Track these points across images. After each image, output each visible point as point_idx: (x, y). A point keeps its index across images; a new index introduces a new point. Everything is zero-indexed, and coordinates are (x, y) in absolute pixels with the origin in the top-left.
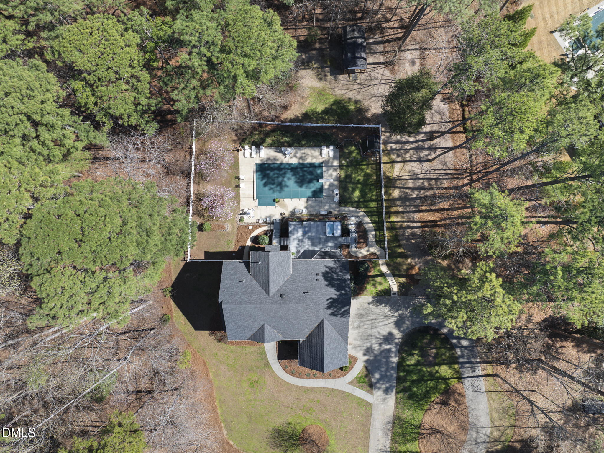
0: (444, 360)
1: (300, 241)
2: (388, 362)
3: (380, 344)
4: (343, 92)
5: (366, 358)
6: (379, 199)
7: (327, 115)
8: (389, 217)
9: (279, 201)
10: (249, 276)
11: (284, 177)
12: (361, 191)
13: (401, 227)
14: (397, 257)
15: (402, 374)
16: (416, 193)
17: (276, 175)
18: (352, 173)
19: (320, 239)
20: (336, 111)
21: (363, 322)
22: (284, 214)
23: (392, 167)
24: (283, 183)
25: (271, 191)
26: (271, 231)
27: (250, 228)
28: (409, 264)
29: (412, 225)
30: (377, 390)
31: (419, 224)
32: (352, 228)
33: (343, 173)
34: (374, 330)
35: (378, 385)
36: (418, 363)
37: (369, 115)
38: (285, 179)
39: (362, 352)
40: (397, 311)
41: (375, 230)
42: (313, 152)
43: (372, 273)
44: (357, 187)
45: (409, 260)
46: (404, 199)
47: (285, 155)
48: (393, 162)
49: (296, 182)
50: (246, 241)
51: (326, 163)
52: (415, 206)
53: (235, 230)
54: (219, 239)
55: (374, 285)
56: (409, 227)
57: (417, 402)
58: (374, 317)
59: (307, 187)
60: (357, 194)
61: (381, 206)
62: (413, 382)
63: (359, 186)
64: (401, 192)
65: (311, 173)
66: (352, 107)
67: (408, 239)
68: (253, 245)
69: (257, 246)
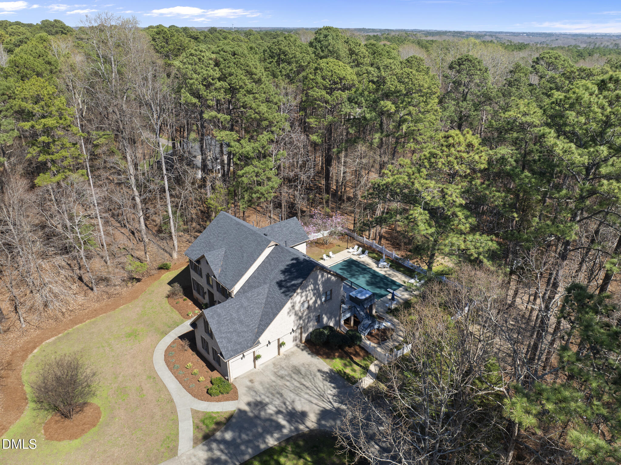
2: (261, 436)
3: (279, 412)
5: (246, 408)
11: (361, 274)
17: (356, 270)
21: (291, 377)
24: (357, 276)
30: (205, 448)
34: (292, 395)
35: (214, 446)
39: (250, 399)
40: (340, 403)
42: (403, 278)
51: (406, 288)
55: (345, 365)
58: (308, 384)
59: (372, 288)
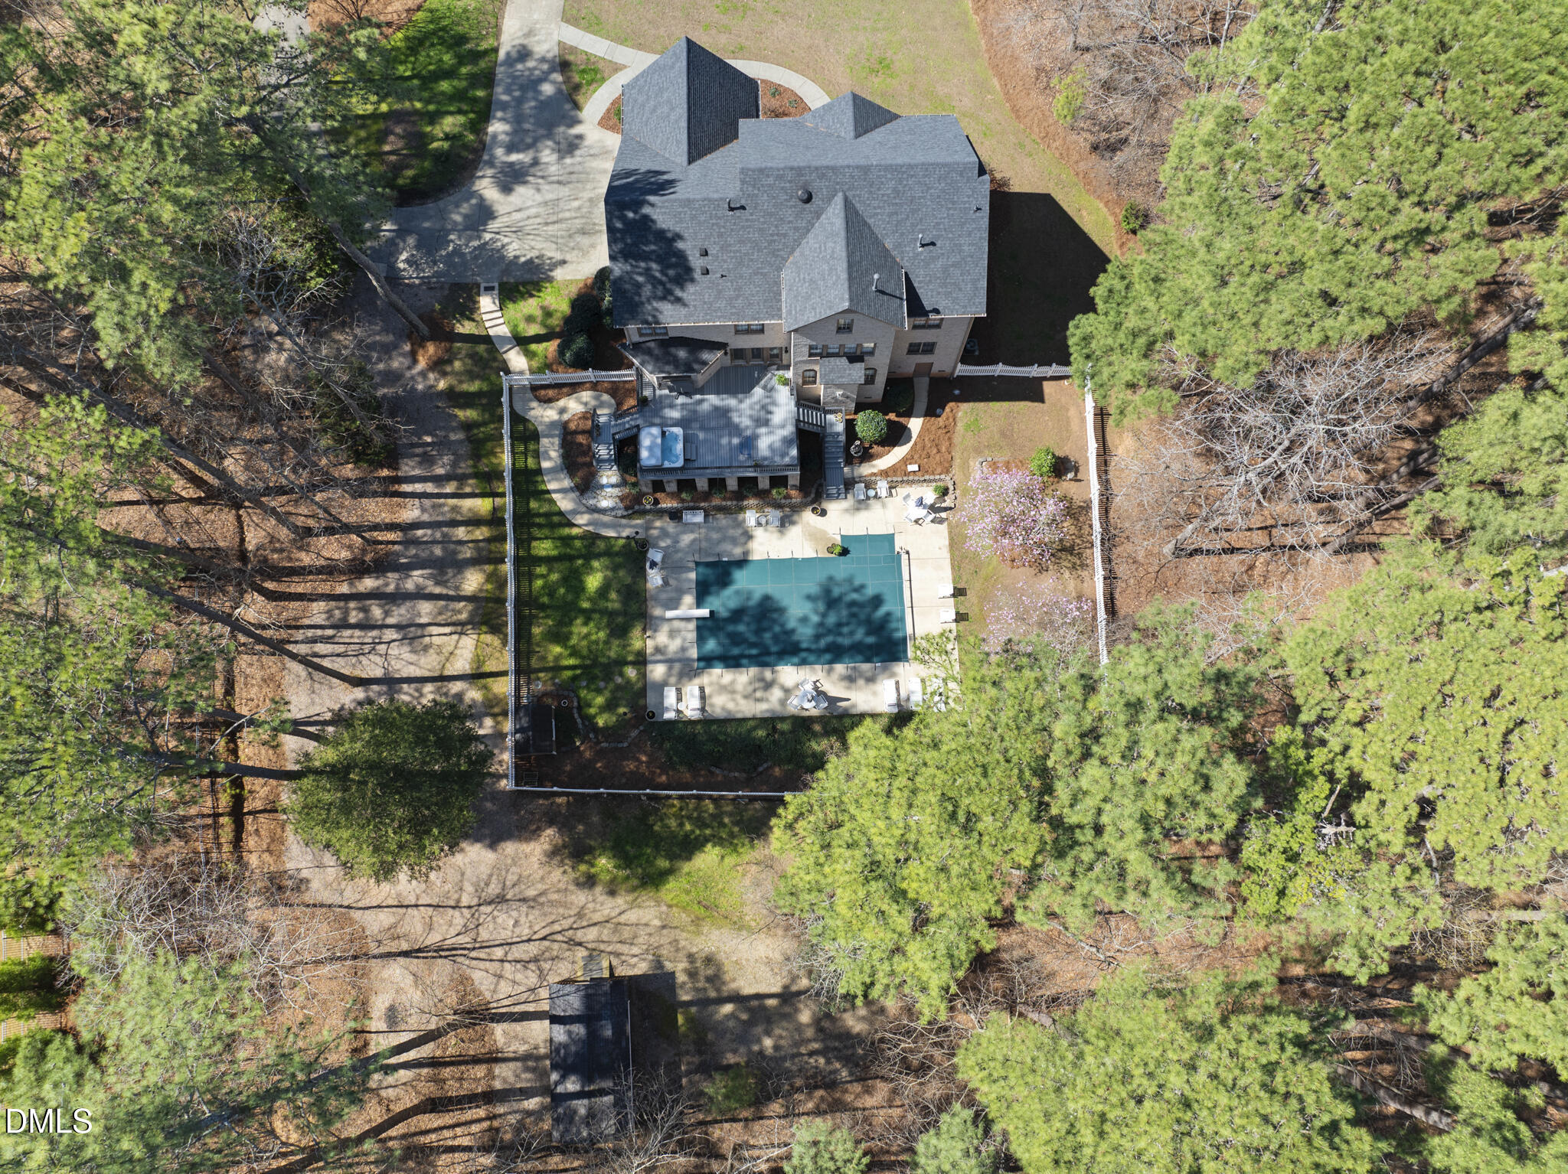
0: (363, 127)
1: (762, 421)
2: (517, 121)
3: (536, 162)
4: (632, 916)
5: (576, 130)
6: (525, 563)
7: (687, 836)
8: (495, 509)
9: (830, 550)
10: (905, 263)
11: (821, 624)
12: (579, 588)
13: (461, 479)
14: (479, 394)
15: (480, 93)
16: (410, 585)
17: (845, 630)
18: (606, 642)
19: (702, 428)
20: (657, 847)
21: (582, 216)
22: (815, 512)
23: (478, 661)
24: (821, 607)
25: (857, 582)
26: (849, 461)
27: (913, 467)
28: (444, 374)
29: (429, 488)
30: (550, 55)
31: (407, 488)
32: (609, 476)
33: (637, 641)
34: (550, 196)
35: (545, 66)
36: (433, 118)
37: (549, 836)
38: (815, 619)
39: (588, 142)
40: (485, 244)
41: (539, 471)
42: (731, 706)
43: (551, 347)
44: (590, 599)
45: (442, 385)
46: (447, 565)
47: (820, 694)
48: (477, 676)
49: (781, 611)
50: (924, 430)
51: (687, 669)
52: (416, 542)
53: (957, 462)
54: (1003, 434)
55: (548, 313)
56: (438, 480)
57: (444, 29)
58: (552, 229)
59: (749, 595)
60: (593, 582)
61: (518, 542)
62: (450, 74)
63: (586, 605)
64: (457, 588)
65: (736, 639)
66: (604, 863)
67: (442, 444)
68: (902, 420)
69: (892, 416)
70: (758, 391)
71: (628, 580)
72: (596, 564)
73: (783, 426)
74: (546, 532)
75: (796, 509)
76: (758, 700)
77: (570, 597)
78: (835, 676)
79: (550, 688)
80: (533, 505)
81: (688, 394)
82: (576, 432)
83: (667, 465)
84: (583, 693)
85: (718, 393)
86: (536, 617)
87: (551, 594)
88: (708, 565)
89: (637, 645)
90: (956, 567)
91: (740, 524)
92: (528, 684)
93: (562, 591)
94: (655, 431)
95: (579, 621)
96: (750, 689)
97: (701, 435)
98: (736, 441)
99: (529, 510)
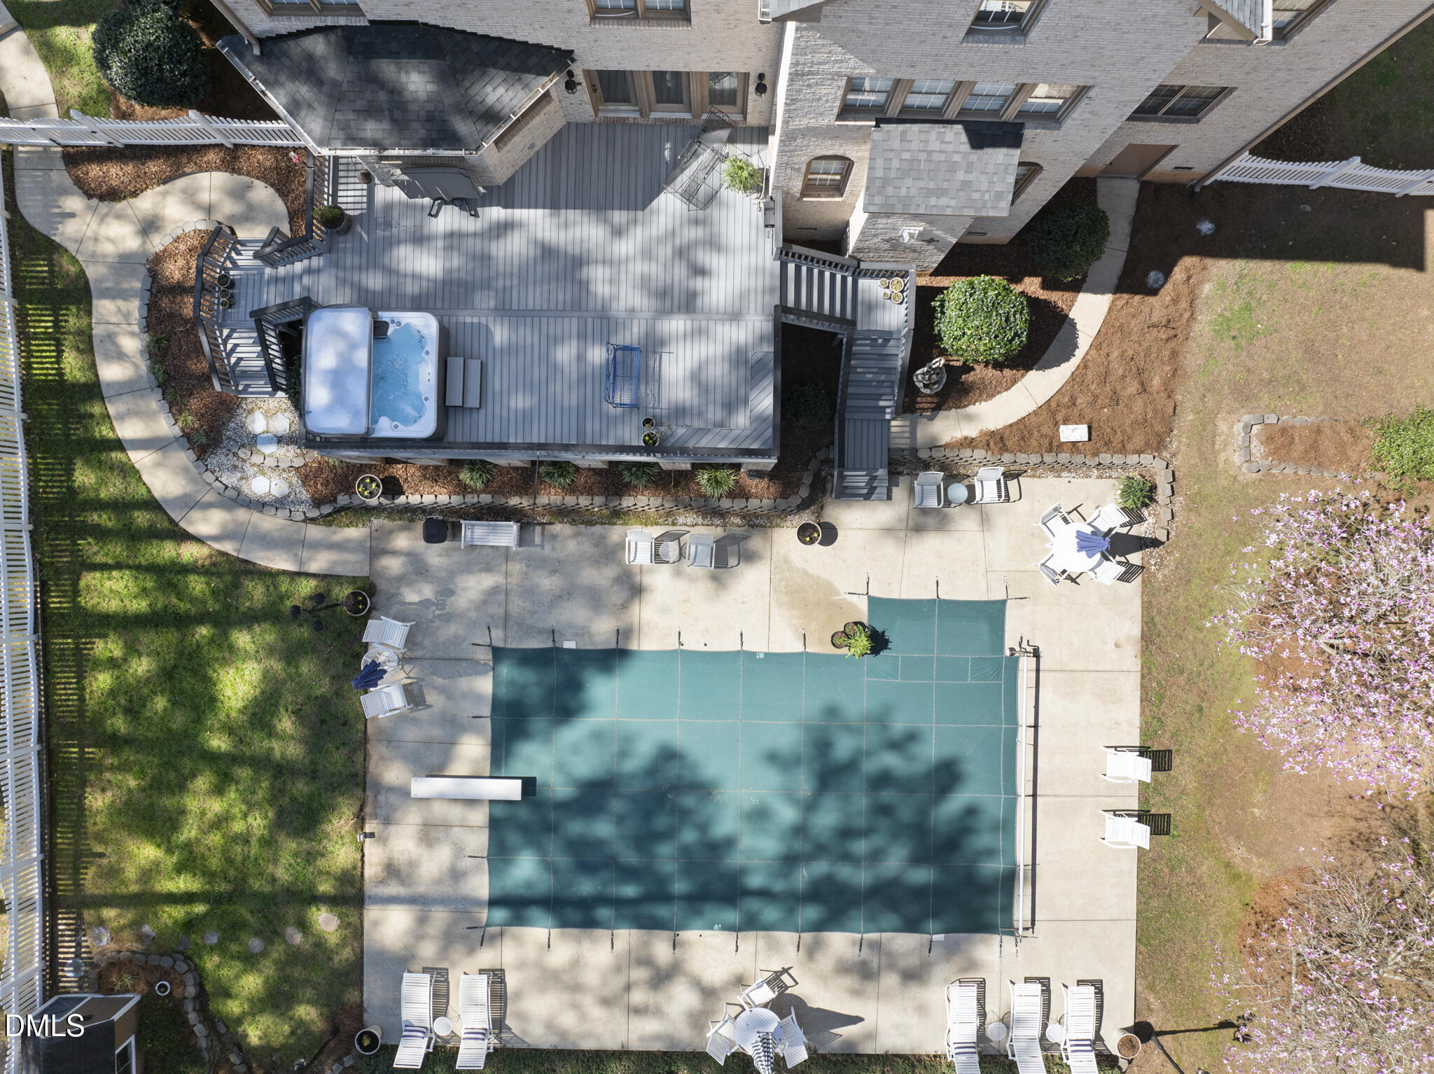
1: (678, 296)
9: (843, 637)
11: (800, 830)
12: (201, 699)
17: (860, 847)
18: (268, 842)
19: (504, 311)
22: (805, 533)
24: (804, 784)
25: (899, 726)
26: (909, 405)
27: (1074, 433)
32: (272, 412)
33: (339, 843)
38: (787, 814)
41: (93, 390)
42: (568, 1021)
44: (229, 729)
47: (784, 1004)
49: (704, 789)
50: (1110, 329)
51: (463, 925)
53: (1187, 418)
54: (1310, 352)
59: (625, 748)
60: (237, 685)
63: (218, 742)
65: (587, 856)
68: (1055, 297)
69: (1032, 285)
70: (669, 204)
71: (323, 687)
72: (242, 639)
73: (735, 316)
74: (117, 550)
75: (758, 523)
76: (639, 1011)
77: (179, 720)
78: (826, 961)
79: (130, 944)
80: (84, 477)
81: (468, 204)
82: (179, 289)
83: (385, 428)
84: (210, 962)
85: (554, 204)
86: (98, 768)
87: (133, 711)
88: (527, 658)
89: (341, 855)
90: (1152, 696)
91: (610, 553)
92: (78, 931)
93: (160, 703)
94: (354, 323)
95: (202, 783)
96: (618, 982)
97: (500, 334)
98: (597, 355)
99: (72, 491)
